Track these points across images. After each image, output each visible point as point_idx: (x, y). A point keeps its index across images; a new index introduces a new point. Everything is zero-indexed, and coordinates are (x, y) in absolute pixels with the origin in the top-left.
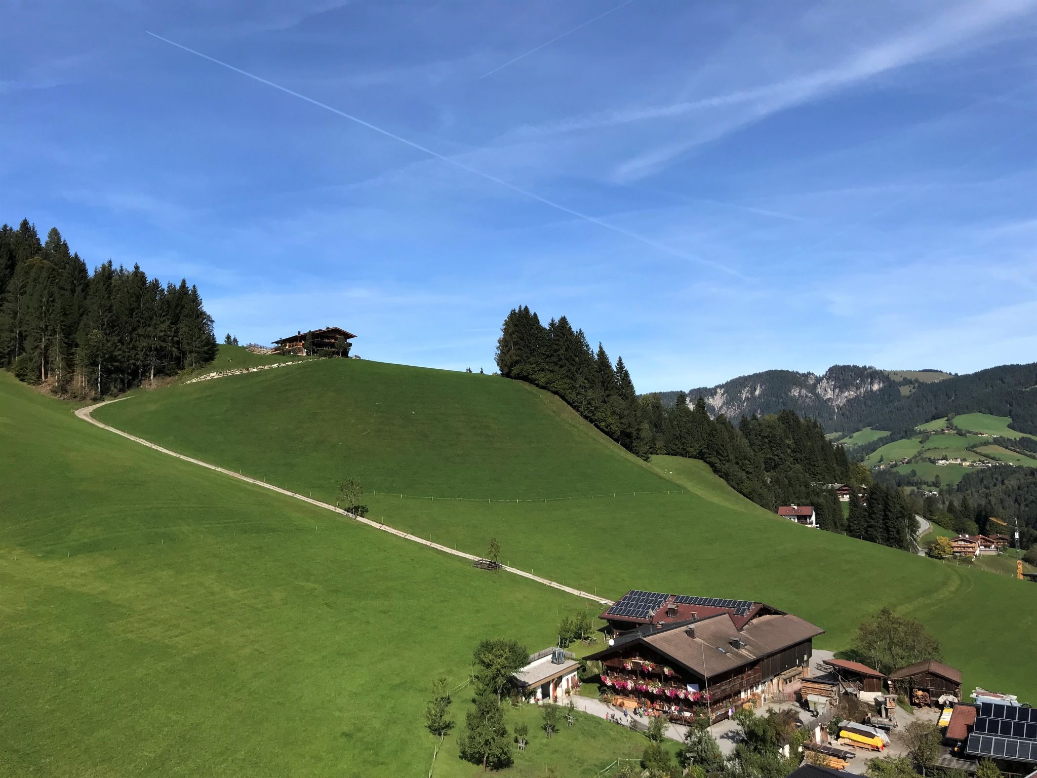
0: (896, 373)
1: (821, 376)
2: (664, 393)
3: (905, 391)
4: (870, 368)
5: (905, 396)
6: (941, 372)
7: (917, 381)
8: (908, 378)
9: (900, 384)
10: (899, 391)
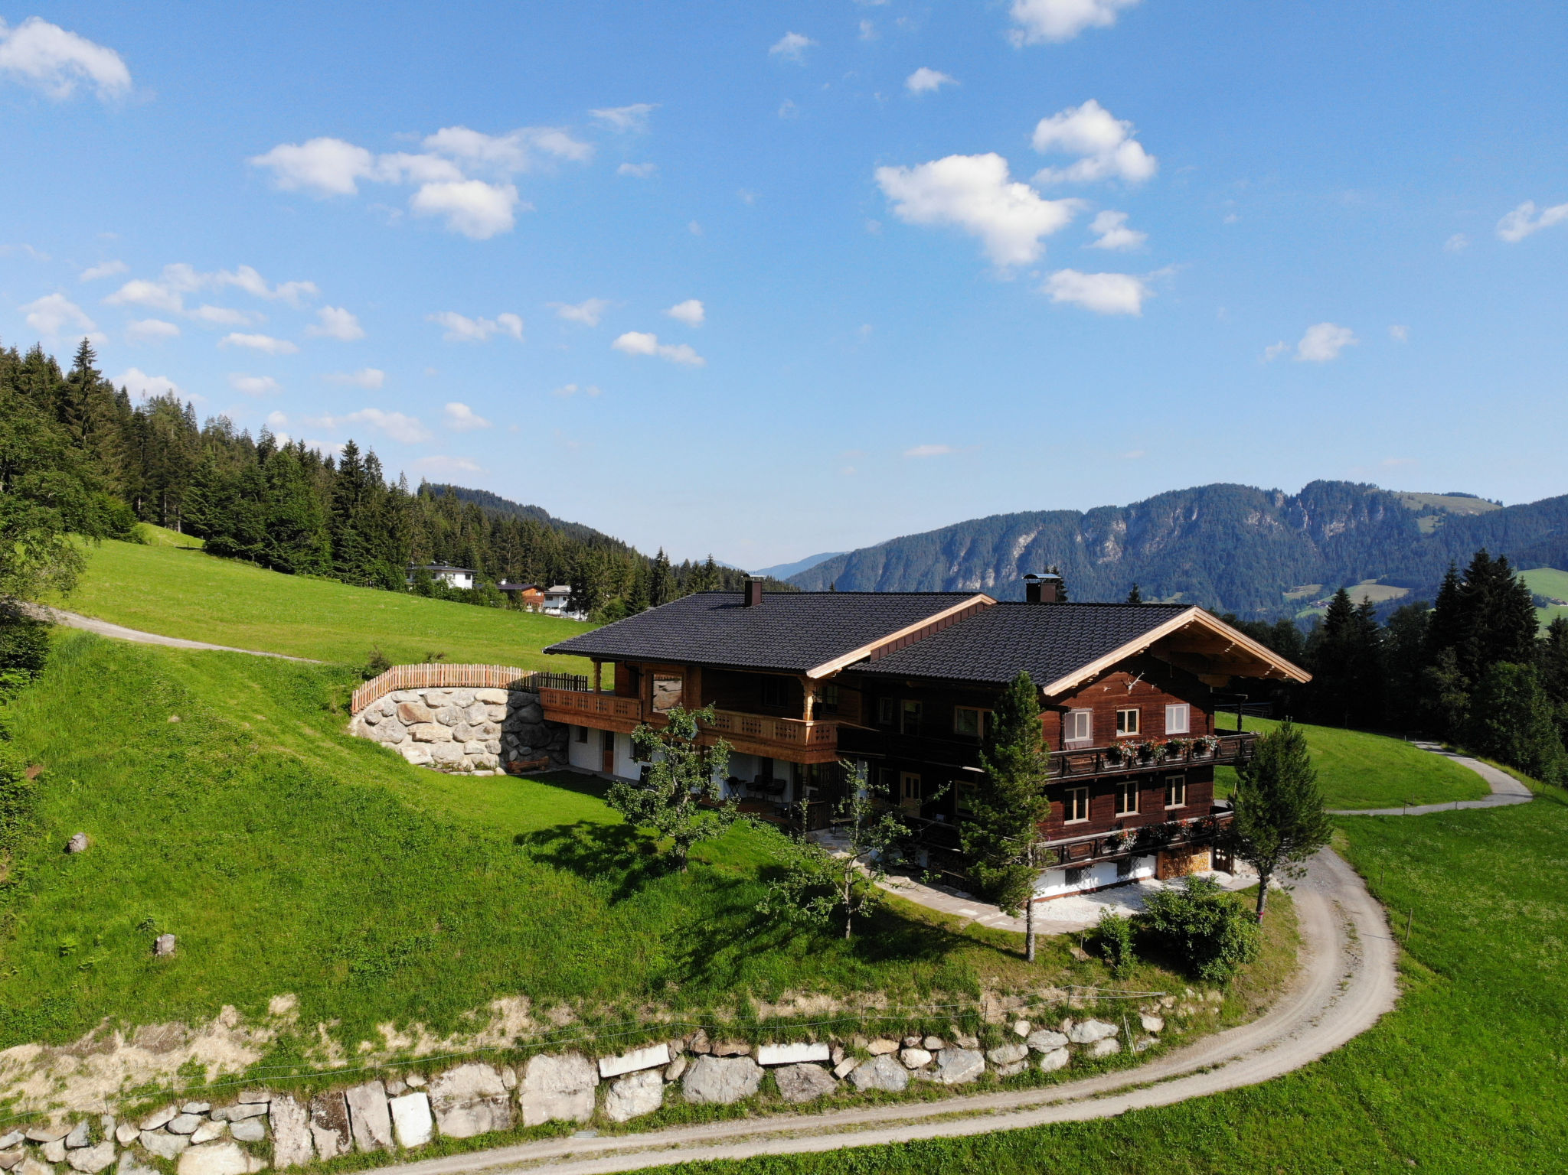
0: (1411, 497)
1: (1294, 495)
2: (1049, 513)
3: (1426, 525)
4: (1370, 486)
5: (1426, 534)
6: (1476, 497)
7: (1442, 510)
8: (1432, 505)
9: (1418, 514)
10: (1415, 525)
